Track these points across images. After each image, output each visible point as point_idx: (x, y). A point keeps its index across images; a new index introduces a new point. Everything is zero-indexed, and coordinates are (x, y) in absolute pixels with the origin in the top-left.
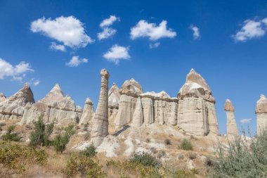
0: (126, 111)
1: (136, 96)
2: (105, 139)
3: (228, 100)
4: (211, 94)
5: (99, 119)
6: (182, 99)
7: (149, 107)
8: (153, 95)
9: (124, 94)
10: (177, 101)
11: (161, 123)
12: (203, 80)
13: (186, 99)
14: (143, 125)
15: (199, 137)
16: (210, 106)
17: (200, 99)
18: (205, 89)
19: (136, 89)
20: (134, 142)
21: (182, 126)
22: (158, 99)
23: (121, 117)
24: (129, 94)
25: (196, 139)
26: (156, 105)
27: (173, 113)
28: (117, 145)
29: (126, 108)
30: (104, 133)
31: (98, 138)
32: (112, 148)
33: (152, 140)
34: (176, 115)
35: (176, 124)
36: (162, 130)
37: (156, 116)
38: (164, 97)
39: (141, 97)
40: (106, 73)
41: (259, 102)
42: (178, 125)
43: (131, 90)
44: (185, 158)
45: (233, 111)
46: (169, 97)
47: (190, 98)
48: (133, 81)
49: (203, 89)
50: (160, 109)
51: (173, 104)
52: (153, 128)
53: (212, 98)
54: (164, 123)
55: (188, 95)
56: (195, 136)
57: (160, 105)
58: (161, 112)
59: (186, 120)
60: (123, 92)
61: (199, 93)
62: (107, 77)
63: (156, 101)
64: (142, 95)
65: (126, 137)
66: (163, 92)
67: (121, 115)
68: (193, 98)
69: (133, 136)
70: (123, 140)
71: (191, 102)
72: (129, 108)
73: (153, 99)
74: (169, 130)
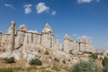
0: (21, 39)
1: (25, 32)
2: (14, 51)
3: (57, 35)
4: (53, 33)
5: (11, 43)
6: (43, 34)
7: (31, 37)
8: (32, 32)
9: (20, 31)
10: (41, 35)
11: (35, 43)
12: (51, 28)
13: (45, 34)
14: (28, 44)
15: (49, 48)
16: (52, 37)
17: (50, 35)
18: (51, 31)
19: (25, 29)
20: (27, 52)
21: (43, 44)
22: (34, 34)
23: (19, 41)
24: (22, 31)
25: (48, 49)
26: (33, 36)
27: (40, 39)
28: (20, 54)
29: (21, 37)
30: (13, 49)
31: (11, 51)
32: (18, 55)
33: (33, 51)
34: (41, 40)
35: (41, 43)
36: (36, 46)
37: (33, 40)
38: (37, 33)
39: (27, 33)
40: (14, 23)
41: (65, 36)
42: (41, 44)
43: (23, 29)
44: (48, 58)
45: (58, 38)
46: (38, 33)
47: (46, 34)
48: (24, 25)
49: (50, 31)
50: (35, 38)
51: (40, 36)
52: (33, 45)
53: (53, 34)
54: (36, 43)
55: (46, 33)
56: (48, 48)
57: (35, 36)
58: (35, 39)
59: (44, 42)
60: (20, 30)
61: (49, 33)
62: (14, 25)
63: (33, 34)
64: (28, 31)
65: (22, 50)
66: (36, 31)
67: (19, 40)
68: (47, 34)
69: (25, 49)
70: (21, 51)
71: (47, 36)
72: (22, 37)
73: (32, 33)
74: (38, 46)
